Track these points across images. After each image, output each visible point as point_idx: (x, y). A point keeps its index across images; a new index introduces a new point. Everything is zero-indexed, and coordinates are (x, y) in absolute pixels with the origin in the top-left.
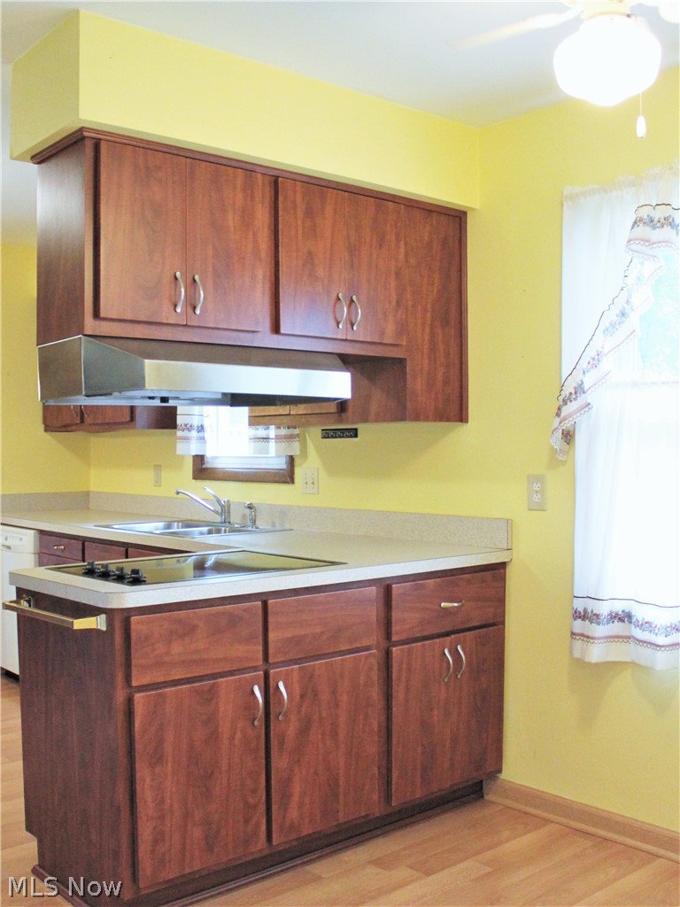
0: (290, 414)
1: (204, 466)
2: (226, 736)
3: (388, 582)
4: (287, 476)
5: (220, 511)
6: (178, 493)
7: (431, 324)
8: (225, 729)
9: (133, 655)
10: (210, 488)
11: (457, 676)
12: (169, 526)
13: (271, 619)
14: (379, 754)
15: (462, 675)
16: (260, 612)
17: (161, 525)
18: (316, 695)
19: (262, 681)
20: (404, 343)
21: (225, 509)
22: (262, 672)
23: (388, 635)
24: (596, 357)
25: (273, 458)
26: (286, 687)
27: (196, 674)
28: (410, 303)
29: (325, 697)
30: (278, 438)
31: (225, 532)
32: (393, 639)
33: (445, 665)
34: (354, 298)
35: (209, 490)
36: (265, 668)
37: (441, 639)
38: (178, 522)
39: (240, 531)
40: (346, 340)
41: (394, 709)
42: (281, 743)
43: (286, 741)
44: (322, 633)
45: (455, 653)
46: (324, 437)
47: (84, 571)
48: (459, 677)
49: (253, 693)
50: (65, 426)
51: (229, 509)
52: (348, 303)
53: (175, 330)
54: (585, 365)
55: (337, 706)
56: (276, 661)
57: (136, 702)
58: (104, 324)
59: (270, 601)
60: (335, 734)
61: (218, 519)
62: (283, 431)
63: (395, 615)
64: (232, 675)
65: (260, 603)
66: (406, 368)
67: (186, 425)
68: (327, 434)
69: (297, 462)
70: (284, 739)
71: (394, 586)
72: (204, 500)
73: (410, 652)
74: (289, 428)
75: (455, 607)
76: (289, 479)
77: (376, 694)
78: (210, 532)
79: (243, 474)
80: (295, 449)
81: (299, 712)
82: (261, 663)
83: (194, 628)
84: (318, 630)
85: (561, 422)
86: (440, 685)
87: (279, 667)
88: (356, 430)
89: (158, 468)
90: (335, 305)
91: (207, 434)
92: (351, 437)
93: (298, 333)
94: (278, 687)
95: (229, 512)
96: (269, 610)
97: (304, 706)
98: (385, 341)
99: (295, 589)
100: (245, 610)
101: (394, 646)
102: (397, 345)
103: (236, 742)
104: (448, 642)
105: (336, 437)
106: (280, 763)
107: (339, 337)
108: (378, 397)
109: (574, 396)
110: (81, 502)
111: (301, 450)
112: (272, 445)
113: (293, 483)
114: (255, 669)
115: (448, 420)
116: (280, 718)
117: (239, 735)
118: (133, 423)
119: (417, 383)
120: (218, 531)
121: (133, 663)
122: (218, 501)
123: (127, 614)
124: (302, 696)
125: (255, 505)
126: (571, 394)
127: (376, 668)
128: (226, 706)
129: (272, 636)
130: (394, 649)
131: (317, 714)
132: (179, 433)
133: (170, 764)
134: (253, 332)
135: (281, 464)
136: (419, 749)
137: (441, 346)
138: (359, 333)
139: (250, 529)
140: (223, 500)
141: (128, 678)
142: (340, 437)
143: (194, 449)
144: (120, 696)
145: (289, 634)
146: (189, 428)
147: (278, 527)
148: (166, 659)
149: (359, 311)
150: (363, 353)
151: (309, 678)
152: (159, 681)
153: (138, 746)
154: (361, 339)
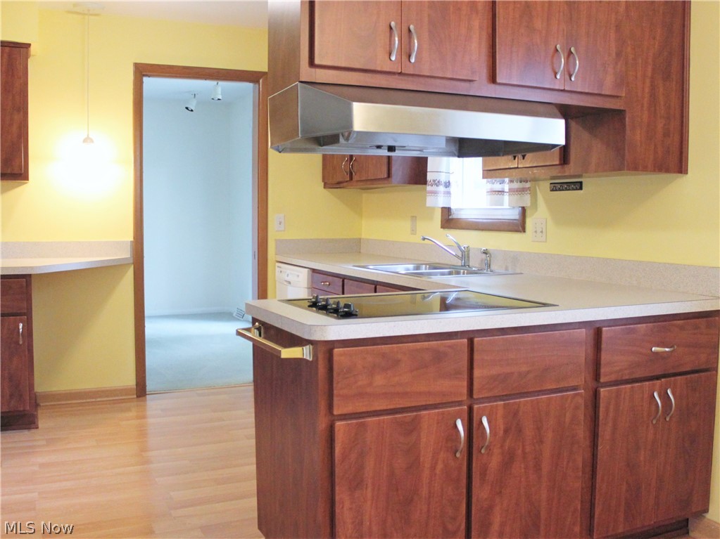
0: (518, 168)
1: (450, 217)
2: (427, 465)
3: (598, 326)
4: (519, 226)
5: (460, 256)
6: (424, 239)
7: (652, 78)
8: (426, 458)
9: (335, 385)
10: (453, 236)
11: (665, 419)
12: (418, 268)
13: (476, 357)
14: (582, 488)
15: (671, 418)
16: (466, 349)
17: (411, 266)
18: (520, 431)
19: (466, 416)
20: (624, 95)
21: (465, 255)
22: (466, 407)
23: (597, 376)
25: (506, 209)
26: (489, 422)
27: (398, 406)
28: (631, 57)
29: (529, 432)
30: (511, 190)
31: (464, 274)
32: (602, 380)
33: (653, 408)
34: (573, 49)
35: (451, 237)
36: (469, 403)
37: (651, 382)
38: (426, 264)
39: (476, 273)
40: (563, 91)
41: (599, 448)
42: (483, 474)
43: (488, 472)
44: (528, 372)
45: (665, 397)
46: (552, 190)
47: (309, 304)
48: (668, 419)
49: (456, 426)
50: (339, 183)
51: (468, 254)
52: (566, 55)
53: (390, 78)
55: (541, 442)
56: (481, 396)
57: (336, 430)
58: (319, 71)
59: (476, 340)
60: (538, 467)
61: (459, 263)
62: (516, 185)
63: (605, 357)
64: (436, 408)
65: (466, 340)
66: (625, 119)
67: (434, 181)
68: (555, 188)
69: (528, 212)
70: (486, 470)
71: (604, 329)
72: (446, 246)
73: (618, 394)
74: (521, 182)
75: (666, 352)
76: (521, 228)
77: (582, 432)
78: (450, 273)
79: (483, 223)
80: (526, 200)
81: (502, 446)
82: (465, 398)
83: (398, 362)
84: (524, 369)
86: (647, 427)
87: (483, 403)
88: (581, 183)
89: (414, 218)
90: (553, 57)
91: (452, 189)
92: (577, 189)
93: (515, 83)
94: (481, 423)
95: (469, 257)
96: (475, 349)
97: (508, 441)
98: (603, 93)
99: (503, 329)
100: (450, 347)
101: (602, 387)
102: (617, 97)
103: (438, 471)
104: (657, 387)
105: (563, 190)
106: (481, 493)
107: (557, 87)
108: (598, 150)
110: (354, 247)
111: (531, 203)
112: (506, 197)
113: (524, 231)
114: (460, 403)
115: (668, 171)
116: (483, 451)
117: (440, 466)
118: (390, 179)
119: (635, 135)
120: (458, 273)
121: (335, 392)
122: (459, 247)
123: (330, 346)
124: (506, 431)
125: (491, 252)
127: (583, 407)
128: (429, 436)
129: (477, 373)
130: (602, 390)
131: (521, 449)
132: (429, 188)
133: (369, 489)
134: (470, 81)
135: (514, 215)
136: (624, 487)
137: (661, 99)
138: (577, 83)
139: (485, 271)
140: (464, 245)
141: (330, 407)
142: (566, 189)
143: (441, 202)
144: (322, 424)
145: (495, 371)
146: (437, 183)
147: (510, 271)
148: (369, 390)
149: (577, 62)
150: (582, 104)
151: (514, 414)
152: (361, 411)
153: (338, 471)
154: (579, 90)
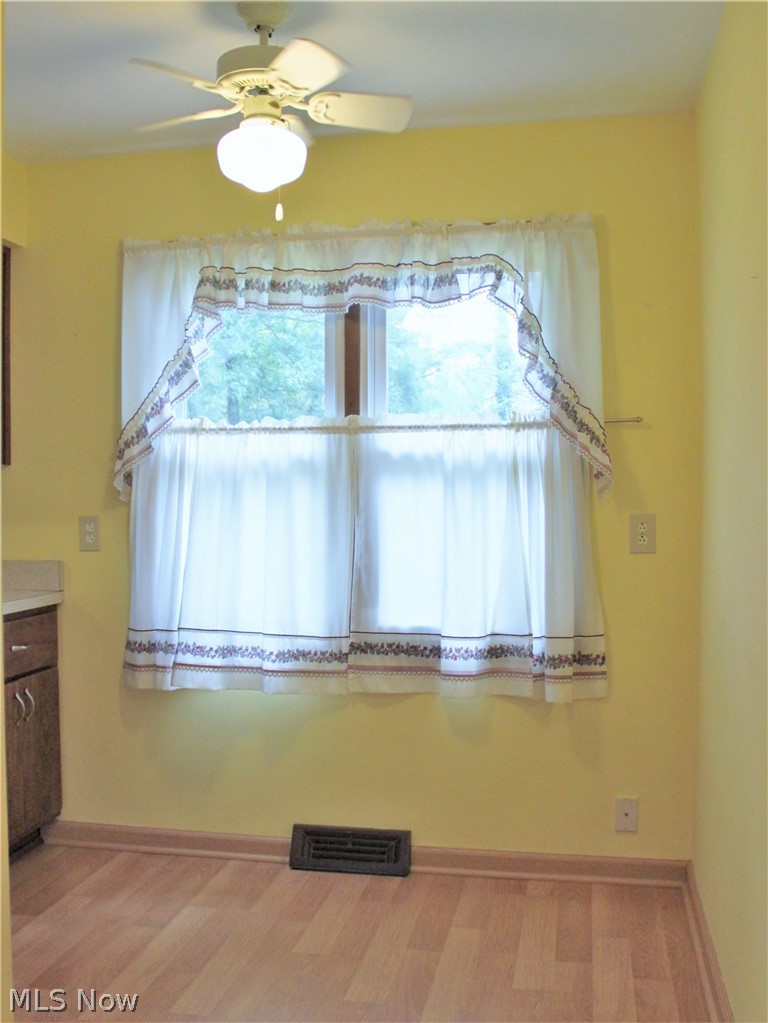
15: (30, 718)
24: (159, 404)
33: (16, 709)
48: (27, 720)
54: (149, 410)
85: (124, 465)
86: (13, 729)
109: (136, 440)
126: (133, 437)
